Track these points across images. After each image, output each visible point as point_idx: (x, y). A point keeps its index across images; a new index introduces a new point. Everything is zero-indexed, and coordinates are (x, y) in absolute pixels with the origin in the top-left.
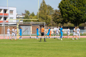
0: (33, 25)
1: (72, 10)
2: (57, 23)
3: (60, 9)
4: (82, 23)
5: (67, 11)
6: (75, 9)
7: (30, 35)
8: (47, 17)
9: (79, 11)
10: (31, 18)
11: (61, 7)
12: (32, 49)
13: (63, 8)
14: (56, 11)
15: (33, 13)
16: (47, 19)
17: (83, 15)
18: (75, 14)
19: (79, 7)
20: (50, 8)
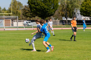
0: (6, 18)
1: (40, 6)
2: (26, 16)
3: (29, 4)
4: (49, 17)
5: (35, 6)
6: (42, 4)
7: (4, 28)
8: (17, 12)
9: (46, 7)
10: (3, 13)
11: (30, 3)
12: (10, 39)
13: (32, 3)
14: (25, 6)
15: (5, 8)
16: (18, 14)
17: (49, 10)
18: (42, 8)
19: (46, 3)
20: (20, 4)
